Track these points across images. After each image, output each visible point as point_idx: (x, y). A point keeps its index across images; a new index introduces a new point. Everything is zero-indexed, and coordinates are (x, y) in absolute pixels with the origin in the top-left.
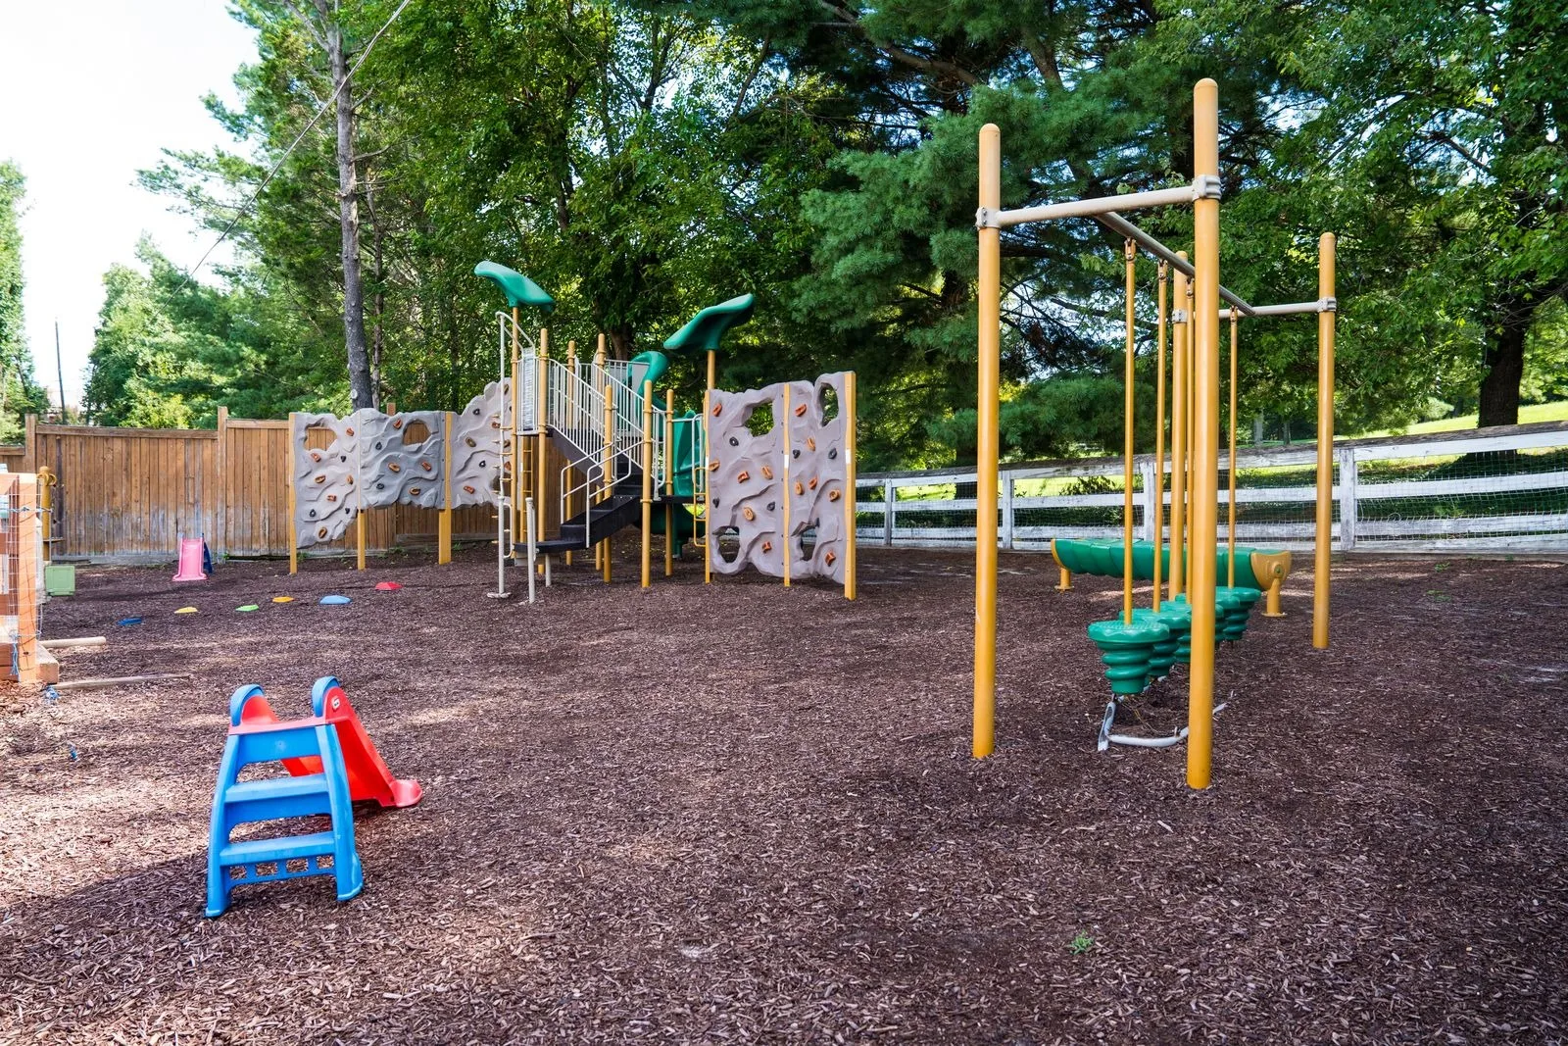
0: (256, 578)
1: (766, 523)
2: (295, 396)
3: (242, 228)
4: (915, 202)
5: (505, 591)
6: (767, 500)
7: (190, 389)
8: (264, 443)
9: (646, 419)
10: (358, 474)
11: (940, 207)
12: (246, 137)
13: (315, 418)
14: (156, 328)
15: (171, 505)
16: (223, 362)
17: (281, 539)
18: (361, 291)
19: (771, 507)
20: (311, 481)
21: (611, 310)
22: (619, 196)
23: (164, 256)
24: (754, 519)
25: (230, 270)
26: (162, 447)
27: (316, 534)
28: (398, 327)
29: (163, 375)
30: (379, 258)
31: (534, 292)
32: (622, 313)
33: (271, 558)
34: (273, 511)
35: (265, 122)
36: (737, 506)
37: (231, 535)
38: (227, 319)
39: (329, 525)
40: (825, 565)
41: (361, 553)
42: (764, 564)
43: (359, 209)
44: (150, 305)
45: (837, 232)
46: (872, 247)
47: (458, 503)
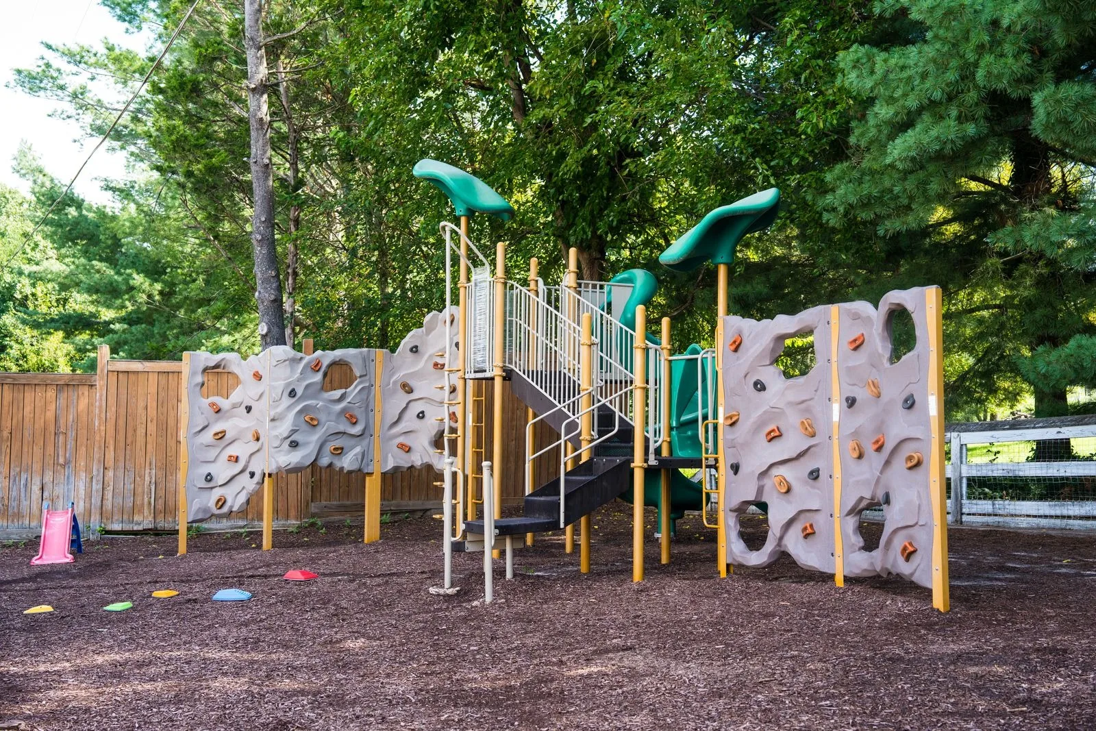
0: (136, 560)
1: (806, 497)
2: (193, 333)
3: (134, 136)
4: (1008, 48)
5: (452, 585)
6: (808, 464)
7: (73, 324)
8: (153, 389)
9: (638, 357)
10: (265, 430)
11: (1044, 54)
12: (139, 28)
13: (217, 358)
14: (37, 255)
15: (37, 467)
16: (110, 292)
17: (169, 509)
18: (272, 204)
19: (815, 475)
20: (208, 437)
21: (579, 220)
22: (591, 73)
23: (46, 171)
24: (788, 491)
25: (121, 186)
26: (29, 395)
27: (211, 504)
28: (317, 248)
29: (44, 309)
30: (294, 165)
31: (488, 197)
32: (593, 223)
33: (156, 532)
34: (161, 474)
35: (161, 7)
36: (764, 474)
37: (108, 504)
38: (117, 243)
39: (228, 492)
40: (901, 560)
41: (267, 526)
42: (806, 555)
43: (271, 104)
44: (30, 227)
45: (891, 100)
46: (942, 118)
47: (390, 465)
